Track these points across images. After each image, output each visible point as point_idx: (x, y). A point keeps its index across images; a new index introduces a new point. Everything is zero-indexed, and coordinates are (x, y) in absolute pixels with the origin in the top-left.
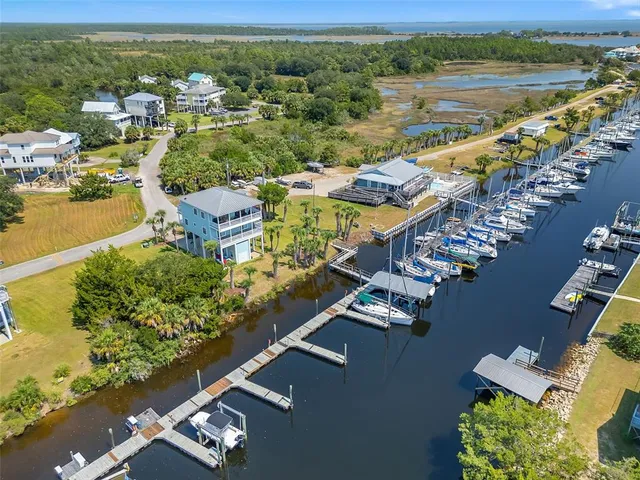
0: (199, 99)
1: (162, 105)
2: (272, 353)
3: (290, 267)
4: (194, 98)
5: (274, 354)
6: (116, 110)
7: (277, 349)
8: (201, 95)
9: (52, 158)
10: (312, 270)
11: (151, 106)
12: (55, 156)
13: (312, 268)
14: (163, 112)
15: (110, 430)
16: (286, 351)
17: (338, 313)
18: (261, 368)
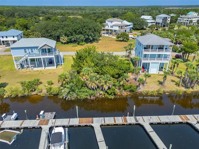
0: (187, 19)
1: (169, 19)
2: (126, 121)
3: (176, 84)
4: (185, 19)
5: (127, 122)
6: (151, 19)
7: (131, 120)
8: (188, 18)
9: (118, 27)
10: (190, 91)
11: (165, 19)
12: (119, 27)
13: (191, 90)
14: (169, 22)
15: (25, 111)
16: (136, 124)
17: (189, 121)
18: (114, 125)
